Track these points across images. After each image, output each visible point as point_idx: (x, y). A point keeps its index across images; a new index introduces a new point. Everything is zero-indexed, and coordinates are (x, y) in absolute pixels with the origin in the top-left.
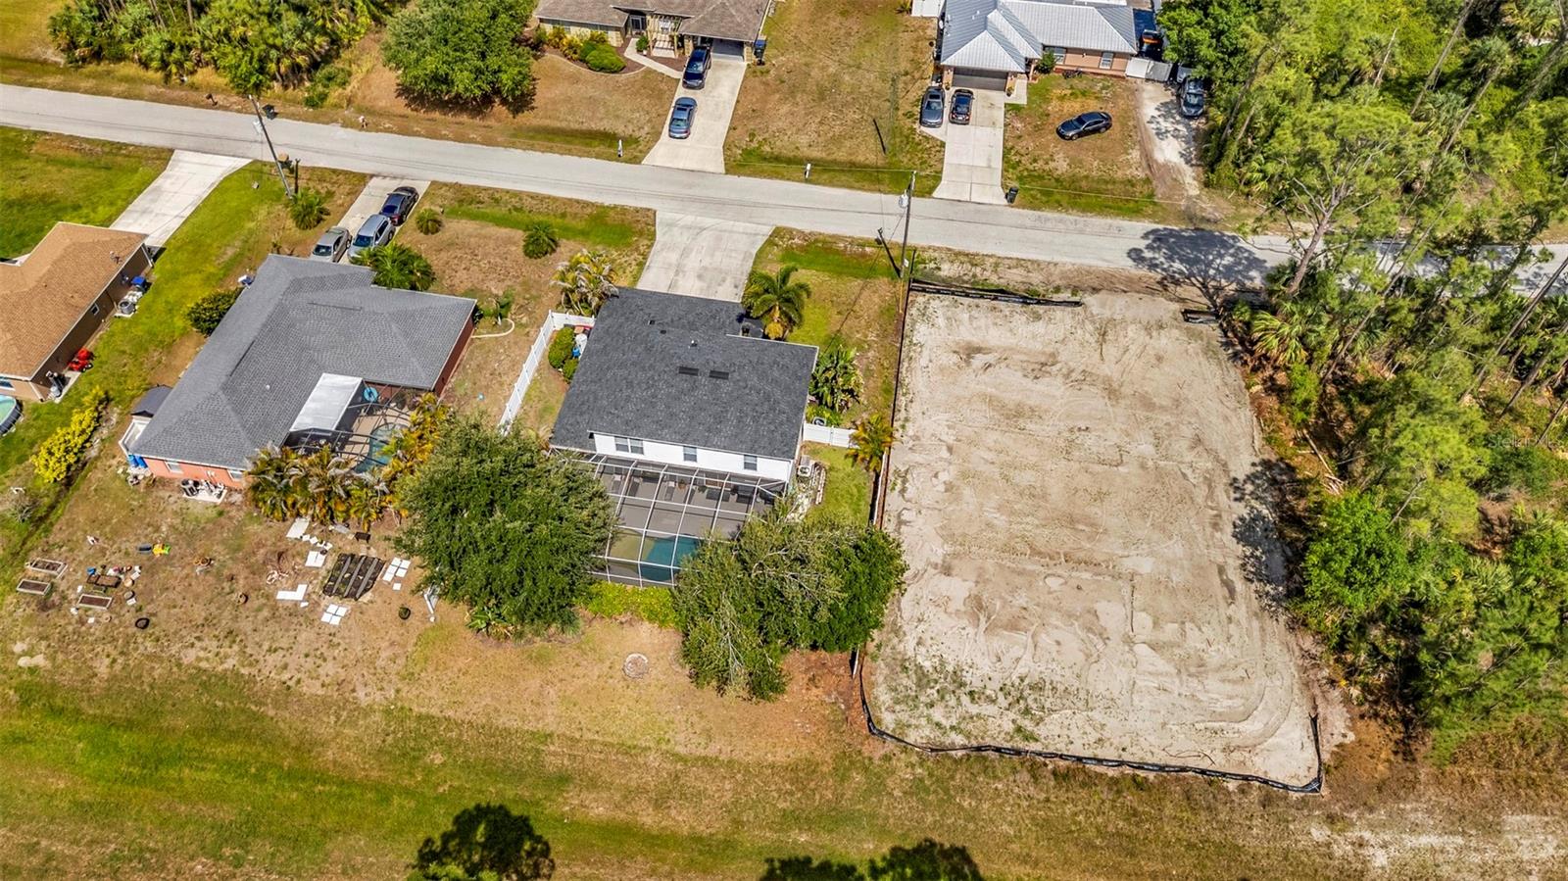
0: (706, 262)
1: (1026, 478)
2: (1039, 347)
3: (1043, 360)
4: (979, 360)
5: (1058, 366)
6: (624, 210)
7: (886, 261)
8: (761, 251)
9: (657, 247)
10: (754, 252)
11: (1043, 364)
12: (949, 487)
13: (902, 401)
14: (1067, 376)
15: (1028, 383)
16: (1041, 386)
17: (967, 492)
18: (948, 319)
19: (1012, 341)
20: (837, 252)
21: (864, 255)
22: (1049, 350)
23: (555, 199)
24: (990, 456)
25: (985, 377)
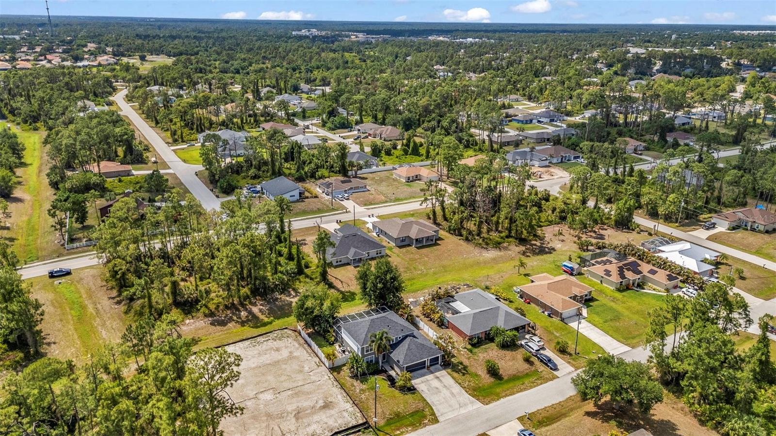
0: (442, 394)
1: (283, 378)
2: (304, 420)
3: (300, 414)
4: (321, 403)
5: (293, 415)
6: (494, 400)
7: (388, 432)
8: (432, 409)
9: (463, 391)
10: (434, 408)
11: (298, 413)
12: (303, 367)
13: (336, 383)
14: (288, 413)
15: (300, 405)
16: (294, 406)
17: (297, 368)
18: (344, 417)
19: (316, 418)
20: (409, 425)
21: (398, 429)
22: (300, 421)
23: (518, 392)
24: (297, 379)
25: (316, 398)
